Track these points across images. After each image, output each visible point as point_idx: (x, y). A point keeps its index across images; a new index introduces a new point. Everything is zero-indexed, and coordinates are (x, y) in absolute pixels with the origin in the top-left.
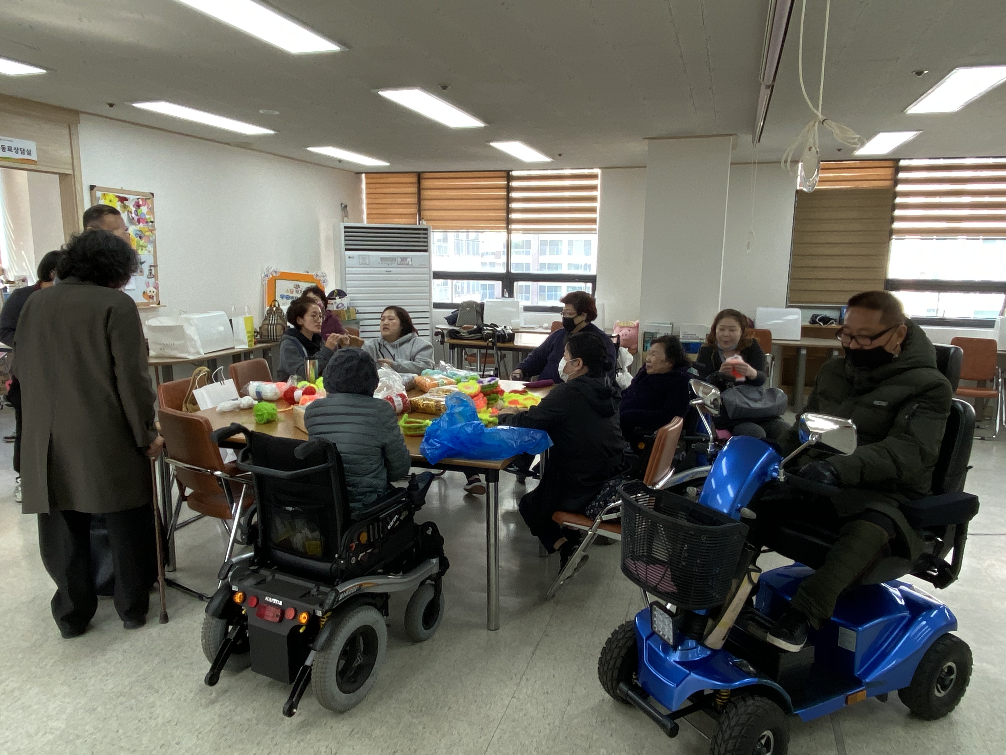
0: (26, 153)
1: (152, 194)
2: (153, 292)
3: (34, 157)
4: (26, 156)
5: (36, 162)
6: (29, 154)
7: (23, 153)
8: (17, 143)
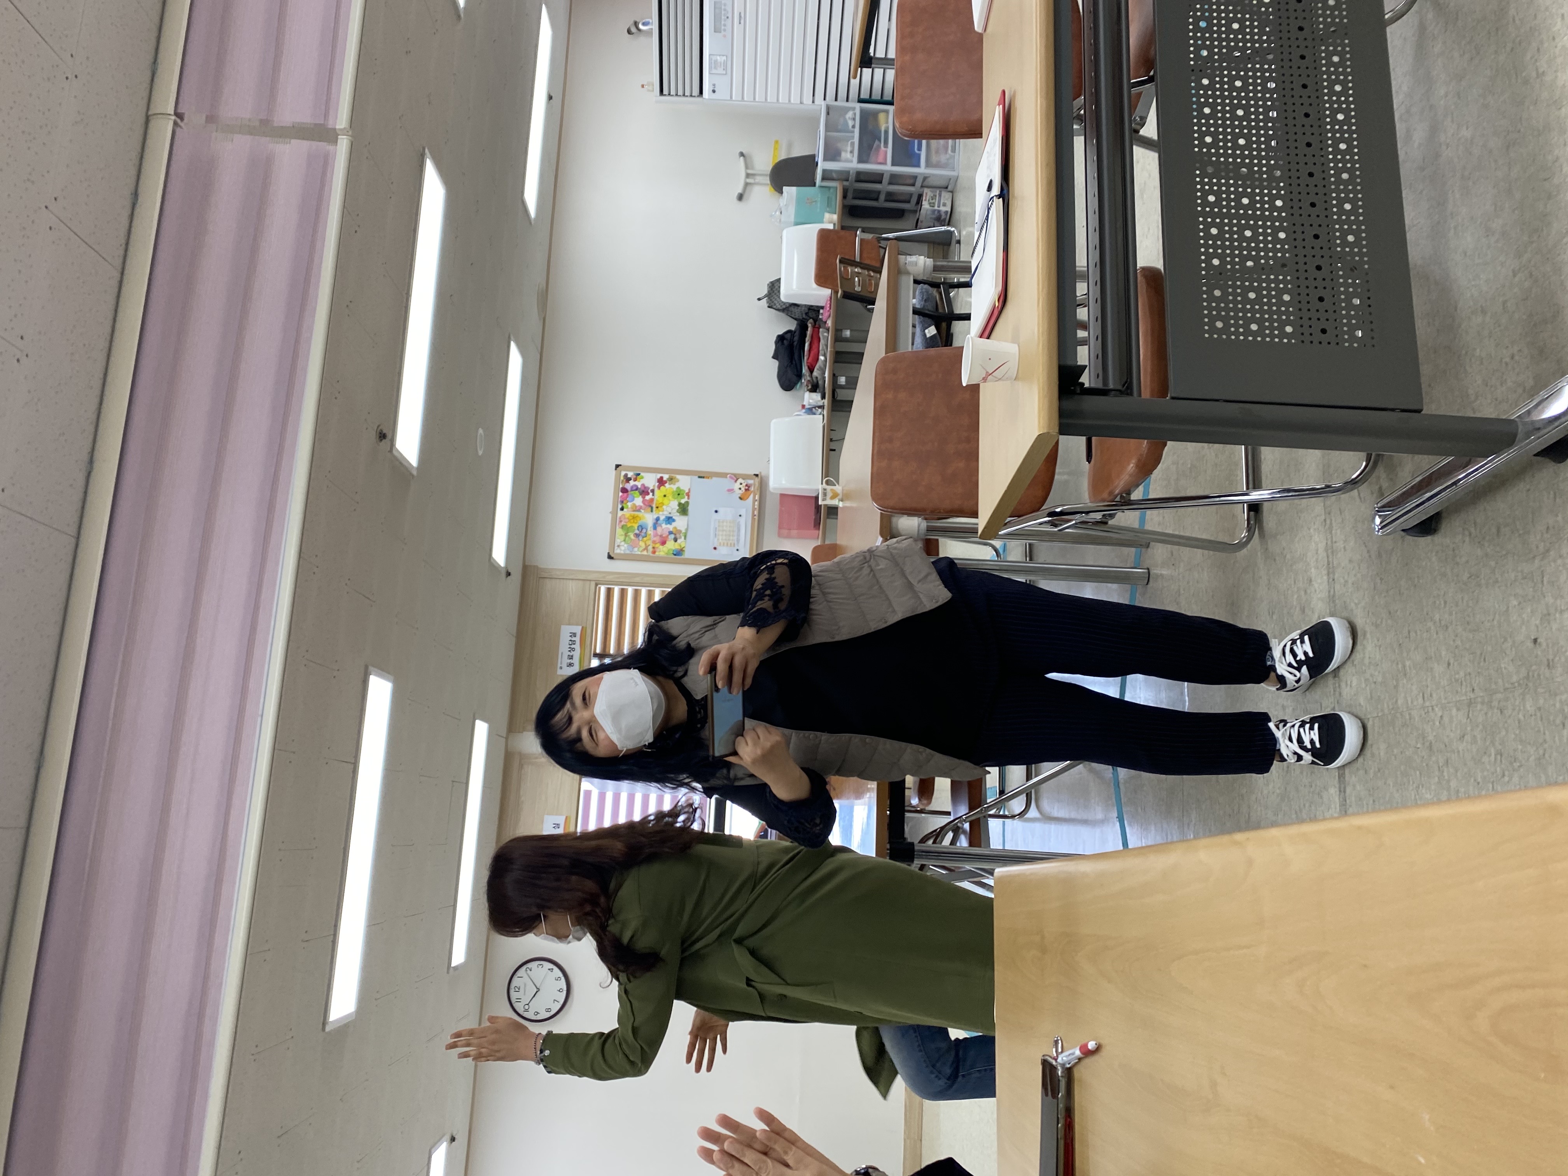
0: (573, 639)
1: (617, 466)
2: (741, 484)
3: (577, 629)
4: (577, 639)
5: (583, 627)
6: (574, 635)
7: (574, 642)
8: (564, 647)
